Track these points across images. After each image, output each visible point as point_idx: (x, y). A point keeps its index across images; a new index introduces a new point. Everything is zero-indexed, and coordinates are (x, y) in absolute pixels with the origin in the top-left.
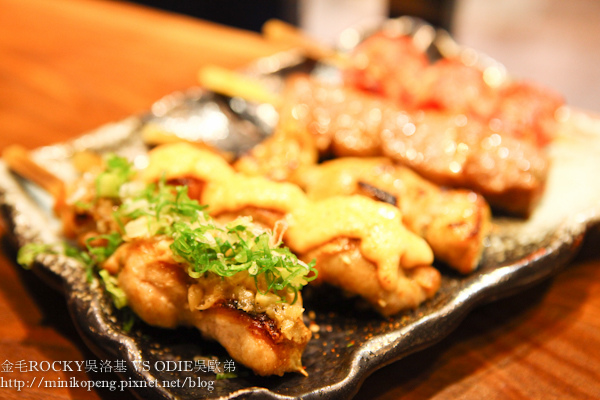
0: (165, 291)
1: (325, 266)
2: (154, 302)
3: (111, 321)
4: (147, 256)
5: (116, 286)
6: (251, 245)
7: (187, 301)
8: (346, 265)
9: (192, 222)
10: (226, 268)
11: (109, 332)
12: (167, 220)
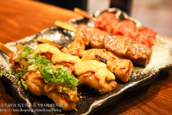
0: (38, 85)
1: (84, 80)
2: (35, 88)
3: (23, 93)
4: (33, 76)
5: (25, 84)
6: (62, 73)
7: (44, 89)
8: (90, 79)
9: (46, 67)
10: (55, 80)
11: (22, 97)
12: (40, 66)
